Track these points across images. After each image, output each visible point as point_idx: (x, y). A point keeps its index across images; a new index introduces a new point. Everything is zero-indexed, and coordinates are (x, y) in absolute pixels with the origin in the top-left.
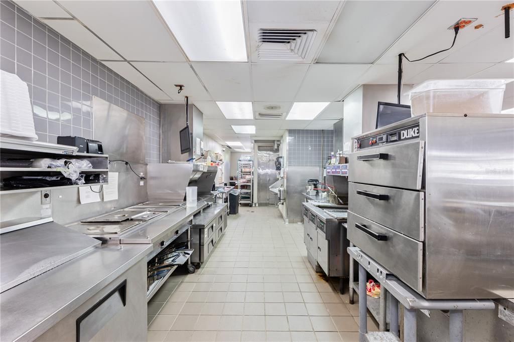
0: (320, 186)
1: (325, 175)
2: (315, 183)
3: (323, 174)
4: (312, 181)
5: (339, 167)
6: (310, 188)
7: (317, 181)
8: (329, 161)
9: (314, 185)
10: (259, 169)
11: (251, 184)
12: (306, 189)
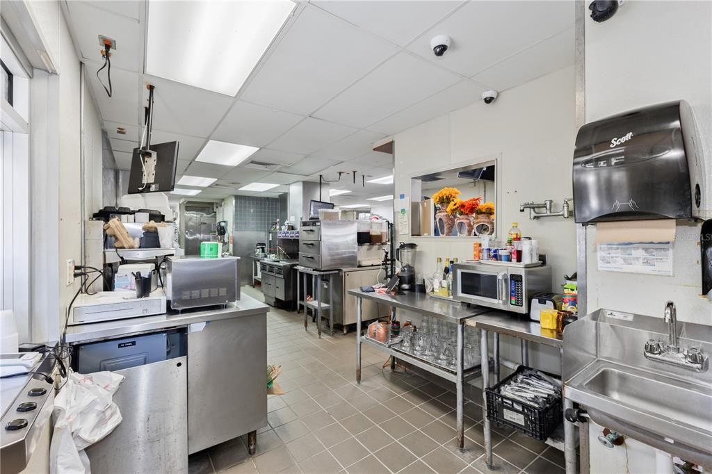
0: (266, 249)
1: (271, 239)
2: (262, 245)
3: (268, 238)
4: (260, 244)
5: (288, 233)
6: (259, 251)
7: (264, 244)
8: (274, 226)
9: (262, 248)
10: (187, 234)
12: (255, 252)
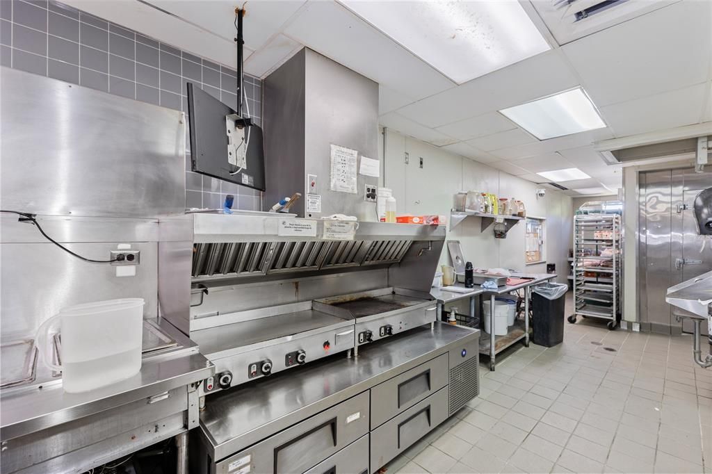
10: (644, 232)
11: (613, 271)
